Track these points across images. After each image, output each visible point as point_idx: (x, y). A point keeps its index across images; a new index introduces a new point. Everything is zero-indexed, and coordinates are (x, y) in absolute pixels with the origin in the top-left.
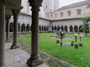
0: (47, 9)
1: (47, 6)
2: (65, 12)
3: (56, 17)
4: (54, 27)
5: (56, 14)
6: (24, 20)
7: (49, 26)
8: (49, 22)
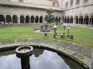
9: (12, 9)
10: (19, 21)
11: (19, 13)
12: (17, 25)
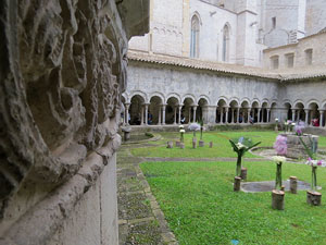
0: (274, 32)
1: (274, 19)
3: (310, 63)
4: (294, 107)
5: (309, 52)
6: (174, 84)
7: (273, 104)
8: (273, 87)
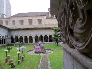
2: (26, 20)
4: (14, 38)
5: (14, 21)
7: (7, 37)
9: (29, 31)
10: (34, 40)
11: (33, 34)
12: (32, 44)
